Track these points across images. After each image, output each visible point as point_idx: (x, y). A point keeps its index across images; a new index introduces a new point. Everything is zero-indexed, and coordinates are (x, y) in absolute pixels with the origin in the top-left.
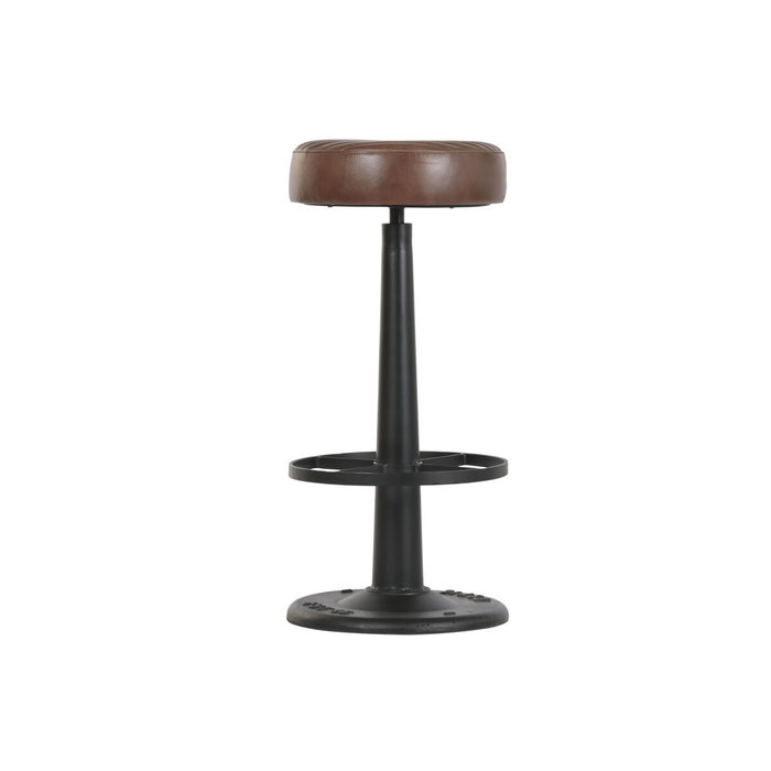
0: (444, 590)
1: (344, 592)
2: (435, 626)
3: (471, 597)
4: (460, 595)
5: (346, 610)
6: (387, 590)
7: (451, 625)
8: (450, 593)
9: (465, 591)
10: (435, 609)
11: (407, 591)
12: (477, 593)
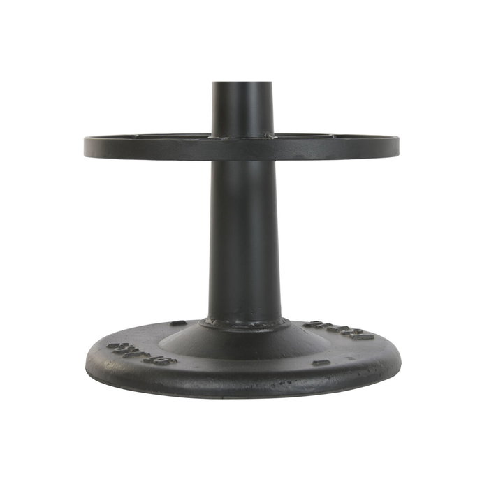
0: (308, 320)
1: (175, 324)
2: (300, 383)
3: (344, 331)
4: (330, 328)
5: (166, 356)
6: (230, 325)
7: (323, 381)
8: (316, 325)
9: (337, 322)
10: (298, 353)
11: (257, 327)
12: (353, 325)
